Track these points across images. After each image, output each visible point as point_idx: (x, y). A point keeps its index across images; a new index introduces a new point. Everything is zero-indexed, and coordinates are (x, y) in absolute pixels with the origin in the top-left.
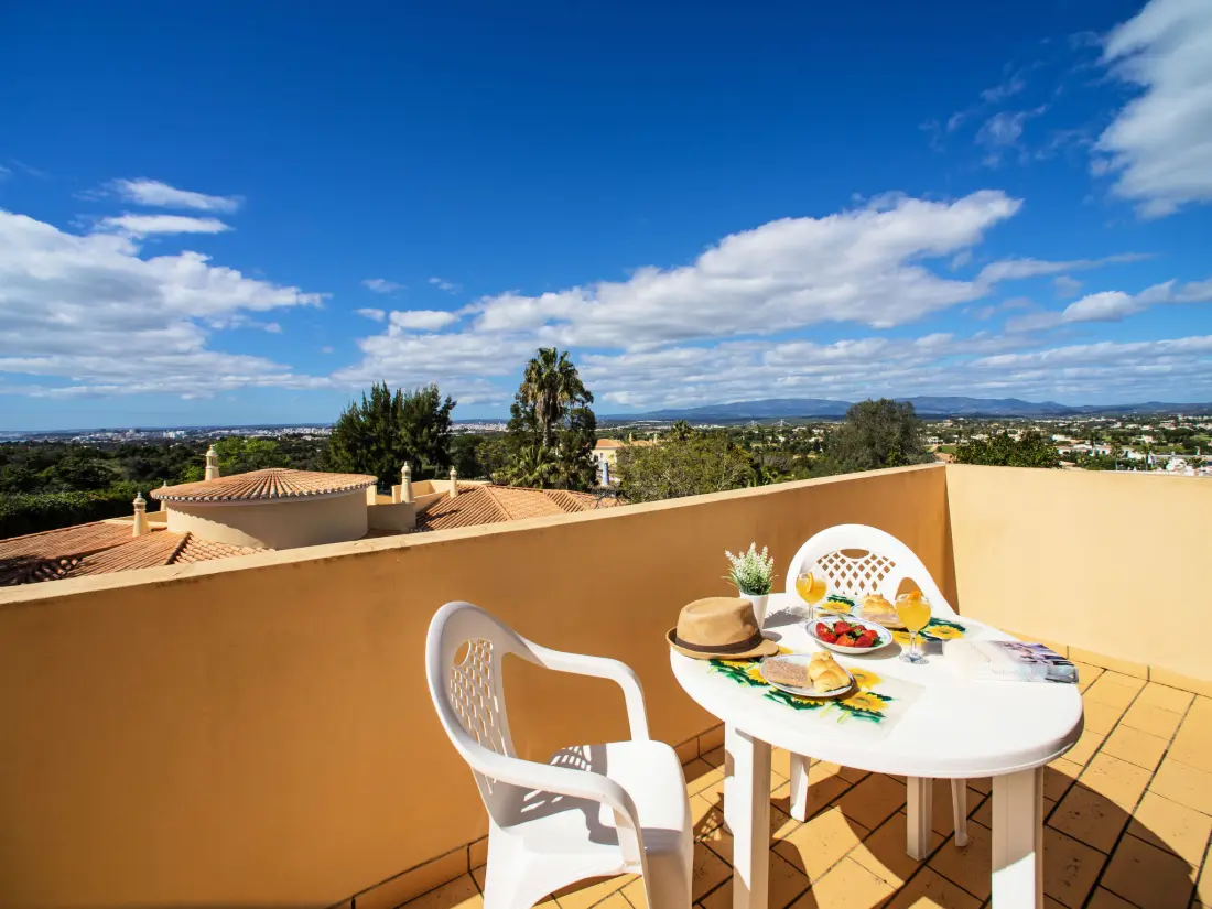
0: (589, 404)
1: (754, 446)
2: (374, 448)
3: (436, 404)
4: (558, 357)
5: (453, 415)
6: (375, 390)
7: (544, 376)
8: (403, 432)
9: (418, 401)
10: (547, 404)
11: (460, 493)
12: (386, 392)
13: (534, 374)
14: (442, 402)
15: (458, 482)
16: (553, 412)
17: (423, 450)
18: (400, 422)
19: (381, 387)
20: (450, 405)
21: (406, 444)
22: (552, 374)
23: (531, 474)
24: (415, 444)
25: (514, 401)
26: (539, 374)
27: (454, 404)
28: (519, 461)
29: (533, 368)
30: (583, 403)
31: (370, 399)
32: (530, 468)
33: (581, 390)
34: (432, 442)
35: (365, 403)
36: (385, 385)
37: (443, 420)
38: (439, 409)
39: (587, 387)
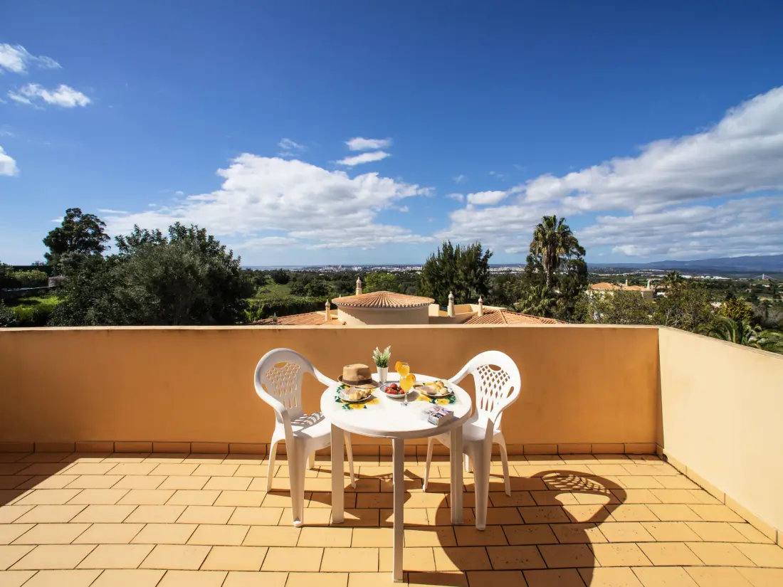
0: (582, 256)
1: (762, 299)
2: (444, 281)
3: (480, 255)
4: (558, 224)
5: (490, 262)
6: (445, 246)
7: (547, 237)
8: (460, 272)
9: (469, 252)
10: (549, 255)
11: (484, 314)
12: (450, 247)
13: (540, 235)
14: (484, 254)
15: (484, 307)
16: (554, 262)
17: (472, 284)
18: (458, 266)
19: (448, 244)
20: (488, 255)
21: (461, 280)
22: (553, 235)
23: (536, 305)
24: (467, 280)
25: (529, 253)
26: (544, 234)
27: (491, 255)
28: (529, 295)
29: (539, 231)
30: (578, 255)
31: (442, 251)
32: (537, 300)
33: (577, 246)
34: (477, 279)
35: (439, 254)
36: (450, 243)
37: (484, 265)
38: (482, 258)
39: (580, 244)
